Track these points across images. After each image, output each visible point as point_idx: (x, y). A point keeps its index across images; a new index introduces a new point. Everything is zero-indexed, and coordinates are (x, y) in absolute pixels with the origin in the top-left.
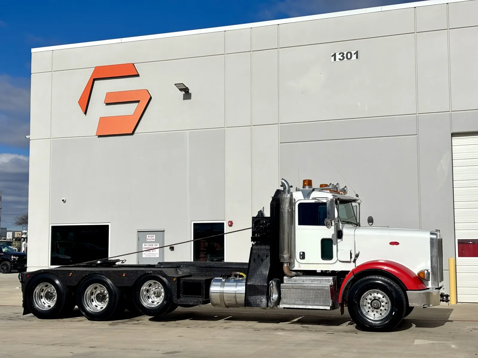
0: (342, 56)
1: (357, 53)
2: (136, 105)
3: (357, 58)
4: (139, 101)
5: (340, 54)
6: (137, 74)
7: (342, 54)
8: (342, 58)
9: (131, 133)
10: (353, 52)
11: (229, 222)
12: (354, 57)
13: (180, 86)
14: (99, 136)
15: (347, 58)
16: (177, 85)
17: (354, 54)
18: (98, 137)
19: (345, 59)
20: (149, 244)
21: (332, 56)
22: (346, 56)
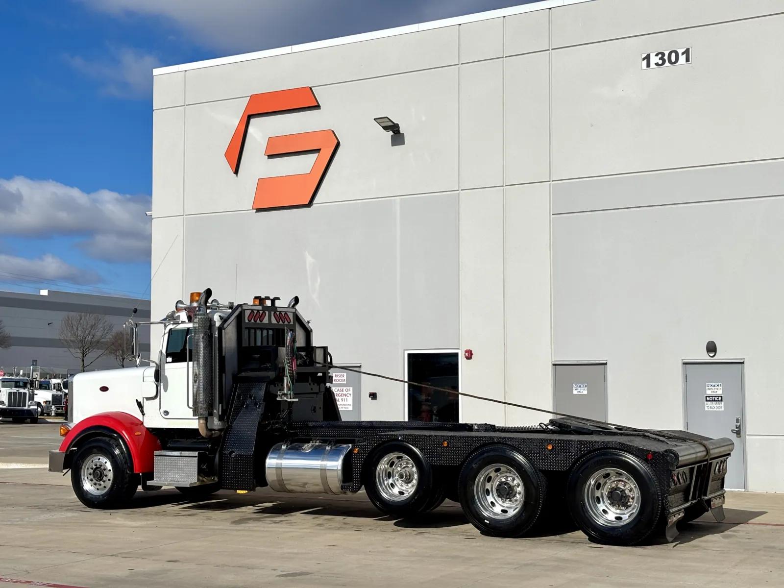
0: (660, 59)
1: (687, 52)
2: (314, 156)
3: (687, 60)
4: (320, 150)
5: (657, 55)
6: (317, 104)
7: (660, 56)
8: (660, 62)
9: (307, 203)
10: (680, 51)
11: (466, 351)
12: (682, 59)
13: (383, 122)
14: (259, 210)
15: (670, 62)
16: (378, 121)
17: (683, 54)
18: (256, 212)
19: (667, 64)
20: (337, 388)
21: (644, 59)
22: (668, 58)
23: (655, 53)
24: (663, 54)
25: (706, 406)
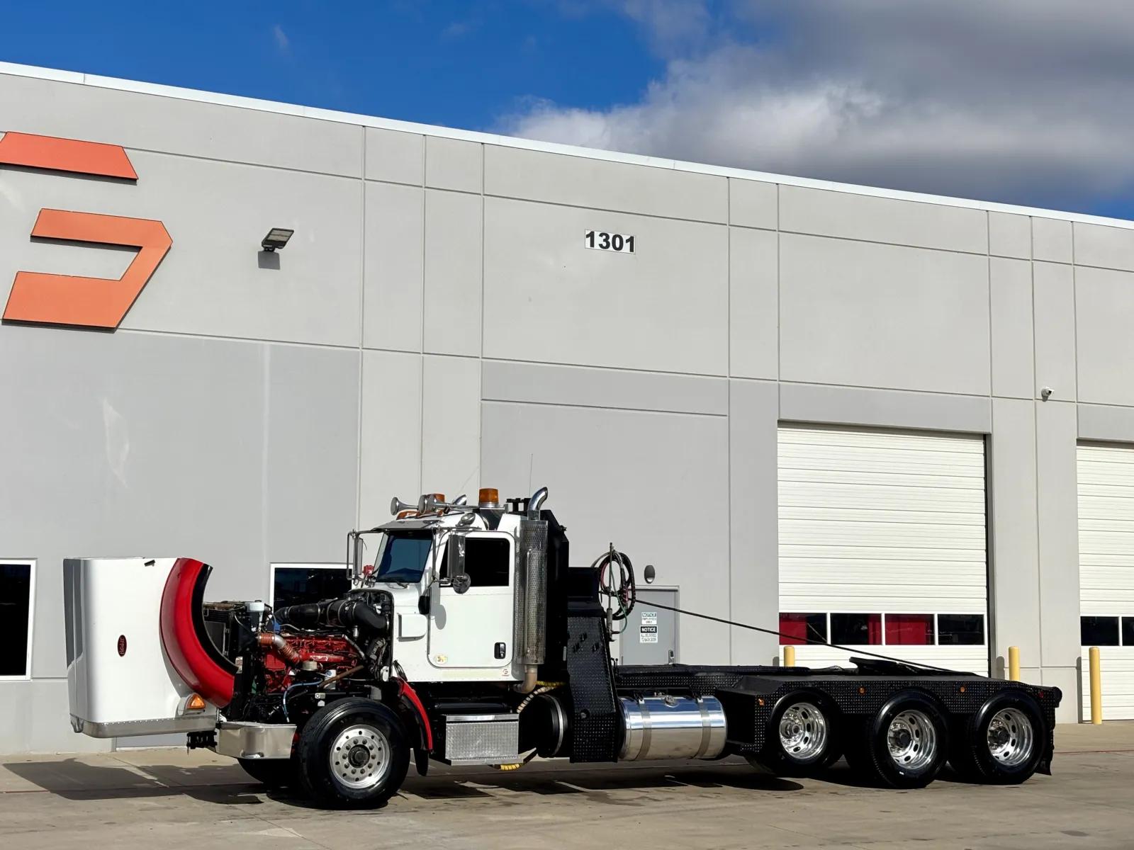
0: (604, 240)
1: (631, 240)
3: (632, 250)
4: (140, 248)
5: (601, 235)
6: (135, 177)
7: (604, 237)
8: (604, 244)
10: (625, 238)
11: (366, 568)
12: (627, 246)
13: (278, 235)
14: (8, 322)
15: (614, 246)
16: (274, 232)
17: (627, 241)
19: (611, 248)
21: (588, 236)
22: (613, 242)
23: (599, 233)
24: (608, 237)
25: (641, 637)
